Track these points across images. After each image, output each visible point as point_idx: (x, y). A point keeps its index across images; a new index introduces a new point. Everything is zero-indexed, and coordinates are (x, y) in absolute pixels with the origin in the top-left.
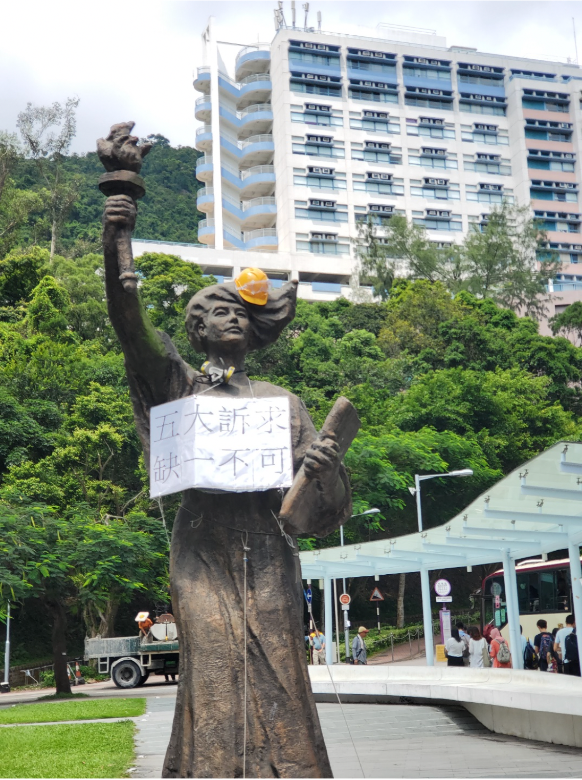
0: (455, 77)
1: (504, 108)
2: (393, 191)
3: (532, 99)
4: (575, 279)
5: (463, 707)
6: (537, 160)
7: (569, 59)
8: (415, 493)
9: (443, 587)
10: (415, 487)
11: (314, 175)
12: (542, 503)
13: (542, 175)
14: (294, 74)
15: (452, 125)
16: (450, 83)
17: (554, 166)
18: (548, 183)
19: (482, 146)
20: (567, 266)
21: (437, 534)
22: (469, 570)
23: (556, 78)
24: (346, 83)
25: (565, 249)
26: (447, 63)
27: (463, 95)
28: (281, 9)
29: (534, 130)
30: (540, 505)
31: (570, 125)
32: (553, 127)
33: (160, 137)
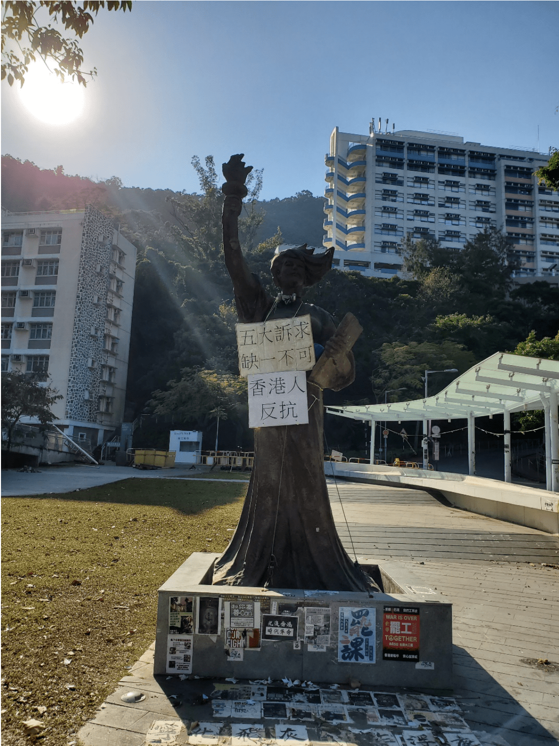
0: (467, 158)
1: (495, 175)
2: (429, 220)
3: (509, 171)
4: (528, 271)
5: (440, 492)
6: (511, 204)
7: (534, 149)
8: (425, 380)
9: (436, 431)
10: (425, 377)
11: (385, 210)
12: (489, 387)
13: (513, 213)
14: (378, 156)
15: (464, 185)
16: (465, 162)
17: (521, 208)
18: (516, 217)
19: (481, 196)
20: (525, 264)
21: (431, 401)
22: (449, 421)
23: (525, 160)
24: (406, 162)
25: (524, 254)
26: (464, 151)
27: (471, 168)
28: (373, 122)
29: (510, 188)
30: (488, 388)
31: (531, 185)
32: (522, 186)
33: (307, 191)
